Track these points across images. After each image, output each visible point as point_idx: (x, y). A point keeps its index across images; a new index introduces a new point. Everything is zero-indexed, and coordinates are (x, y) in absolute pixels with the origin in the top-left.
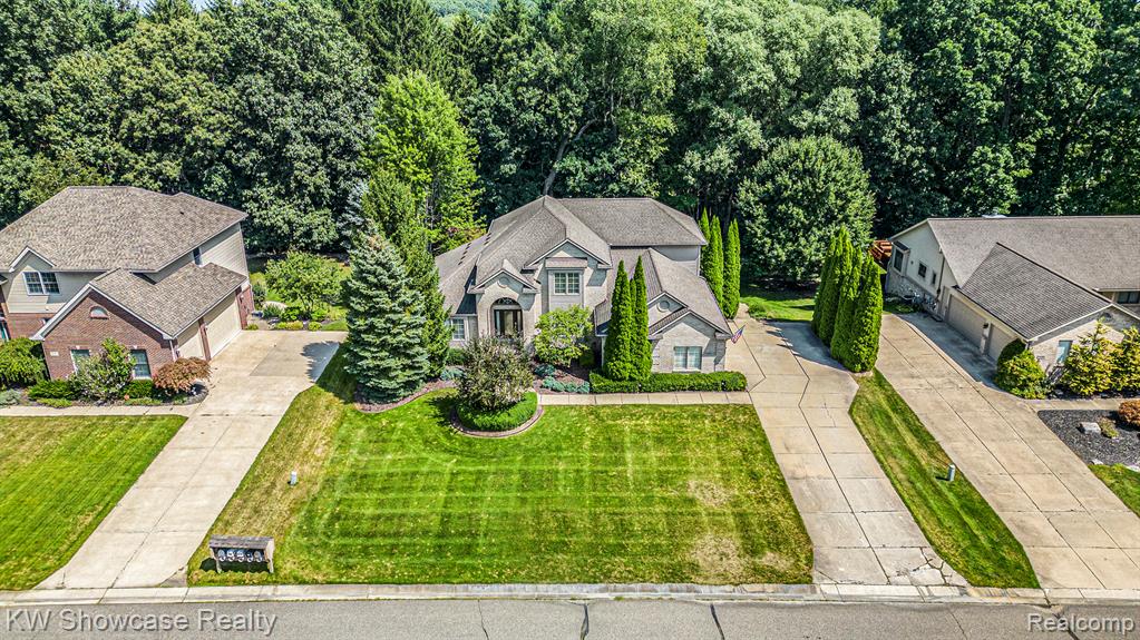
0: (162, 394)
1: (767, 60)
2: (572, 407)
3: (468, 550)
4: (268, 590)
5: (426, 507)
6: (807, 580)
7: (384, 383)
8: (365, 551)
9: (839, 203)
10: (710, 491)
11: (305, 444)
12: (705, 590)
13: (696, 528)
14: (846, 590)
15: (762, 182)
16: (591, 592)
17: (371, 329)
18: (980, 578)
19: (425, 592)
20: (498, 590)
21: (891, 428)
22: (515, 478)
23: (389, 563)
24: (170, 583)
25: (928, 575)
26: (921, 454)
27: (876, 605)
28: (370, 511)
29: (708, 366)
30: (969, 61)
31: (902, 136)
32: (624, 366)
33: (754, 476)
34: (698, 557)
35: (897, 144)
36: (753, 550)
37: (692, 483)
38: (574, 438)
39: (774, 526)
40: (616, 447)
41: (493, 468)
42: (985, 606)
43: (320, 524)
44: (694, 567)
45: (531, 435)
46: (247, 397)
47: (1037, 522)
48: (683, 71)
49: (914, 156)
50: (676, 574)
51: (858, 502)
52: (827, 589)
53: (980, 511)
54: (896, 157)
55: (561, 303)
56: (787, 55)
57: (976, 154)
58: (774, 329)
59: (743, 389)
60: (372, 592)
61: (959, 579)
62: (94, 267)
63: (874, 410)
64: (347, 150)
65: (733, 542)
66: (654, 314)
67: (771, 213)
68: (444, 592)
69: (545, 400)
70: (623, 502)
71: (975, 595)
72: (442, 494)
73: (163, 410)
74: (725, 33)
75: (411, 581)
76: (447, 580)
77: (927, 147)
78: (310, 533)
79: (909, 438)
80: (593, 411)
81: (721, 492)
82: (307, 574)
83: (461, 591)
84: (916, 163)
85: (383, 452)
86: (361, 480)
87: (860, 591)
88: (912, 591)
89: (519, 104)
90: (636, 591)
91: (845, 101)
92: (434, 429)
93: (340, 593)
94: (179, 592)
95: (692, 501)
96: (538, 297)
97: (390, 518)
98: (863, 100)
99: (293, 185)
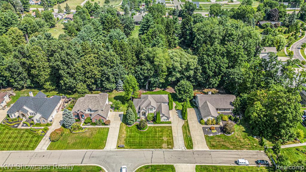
0: (105, 124)
1: (181, 66)
2: (151, 126)
3: (142, 145)
4: (124, 149)
5: (137, 140)
6: (172, 148)
7: (131, 124)
8: (132, 145)
9: (188, 91)
10: (165, 139)
11: (123, 132)
12: (163, 150)
13: (163, 143)
14: (176, 149)
15: (178, 87)
16: (153, 150)
17: (129, 118)
18: (188, 148)
19: (138, 150)
20: (145, 150)
21: (186, 129)
22: (146, 137)
23: (135, 147)
24: (115, 149)
25: (183, 148)
26: (188, 133)
27: (178, 151)
28: (132, 141)
29: (167, 121)
30: (209, 68)
31: (200, 77)
32: (157, 121)
33: (170, 136)
34: (163, 146)
35: (199, 78)
36: (168, 145)
37: (163, 137)
38: (152, 131)
39: (171, 142)
40: (156, 132)
41: (143, 135)
42: (187, 151)
43: (127, 142)
44: (162, 147)
45: (147, 131)
46: (115, 124)
47: (196, 142)
48: (168, 68)
49: (202, 80)
50: (161, 148)
51: (179, 140)
52: (174, 149)
53: (191, 140)
54: (199, 80)
55: (150, 112)
56: (183, 65)
57: (210, 80)
58: (177, 112)
59: (171, 124)
60: (134, 150)
61: (186, 148)
62: (96, 109)
63: (185, 127)
64: (118, 75)
65: (166, 144)
66: (161, 115)
67: (179, 92)
68: (140, 150)
69: (149, 125)
70: (156, 140)
71: (187, 150)
72: (138, 139)
73: (106, 126)
74: (174, 62)
75: (137, 149)
76: (140, 148)
77: (203, 78)
78: (127, 143)
79: (187, 131)
80: (154, 127)
81: (166, 139)
82: (127, 148)
83: (141, 150)
84: (202, 81)
85: (132, 133)
86: (130, 137)
87: (177, 150)
88: (181, 150)
89: (144, 73)
90: (157, 150)
91: (192, 73)
92: (137, 130)
93: (131, 150)
94: (117, 150)
95: (163, 140)
96: (148, 112)
97: (134, 142)
98: (195, 72)
99: (110, 82)
